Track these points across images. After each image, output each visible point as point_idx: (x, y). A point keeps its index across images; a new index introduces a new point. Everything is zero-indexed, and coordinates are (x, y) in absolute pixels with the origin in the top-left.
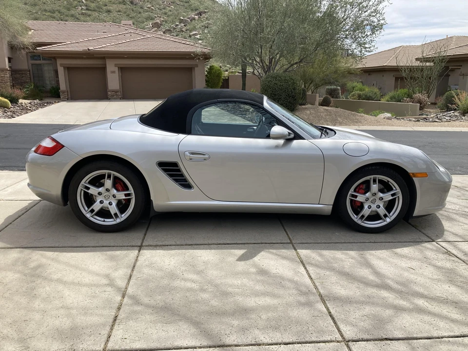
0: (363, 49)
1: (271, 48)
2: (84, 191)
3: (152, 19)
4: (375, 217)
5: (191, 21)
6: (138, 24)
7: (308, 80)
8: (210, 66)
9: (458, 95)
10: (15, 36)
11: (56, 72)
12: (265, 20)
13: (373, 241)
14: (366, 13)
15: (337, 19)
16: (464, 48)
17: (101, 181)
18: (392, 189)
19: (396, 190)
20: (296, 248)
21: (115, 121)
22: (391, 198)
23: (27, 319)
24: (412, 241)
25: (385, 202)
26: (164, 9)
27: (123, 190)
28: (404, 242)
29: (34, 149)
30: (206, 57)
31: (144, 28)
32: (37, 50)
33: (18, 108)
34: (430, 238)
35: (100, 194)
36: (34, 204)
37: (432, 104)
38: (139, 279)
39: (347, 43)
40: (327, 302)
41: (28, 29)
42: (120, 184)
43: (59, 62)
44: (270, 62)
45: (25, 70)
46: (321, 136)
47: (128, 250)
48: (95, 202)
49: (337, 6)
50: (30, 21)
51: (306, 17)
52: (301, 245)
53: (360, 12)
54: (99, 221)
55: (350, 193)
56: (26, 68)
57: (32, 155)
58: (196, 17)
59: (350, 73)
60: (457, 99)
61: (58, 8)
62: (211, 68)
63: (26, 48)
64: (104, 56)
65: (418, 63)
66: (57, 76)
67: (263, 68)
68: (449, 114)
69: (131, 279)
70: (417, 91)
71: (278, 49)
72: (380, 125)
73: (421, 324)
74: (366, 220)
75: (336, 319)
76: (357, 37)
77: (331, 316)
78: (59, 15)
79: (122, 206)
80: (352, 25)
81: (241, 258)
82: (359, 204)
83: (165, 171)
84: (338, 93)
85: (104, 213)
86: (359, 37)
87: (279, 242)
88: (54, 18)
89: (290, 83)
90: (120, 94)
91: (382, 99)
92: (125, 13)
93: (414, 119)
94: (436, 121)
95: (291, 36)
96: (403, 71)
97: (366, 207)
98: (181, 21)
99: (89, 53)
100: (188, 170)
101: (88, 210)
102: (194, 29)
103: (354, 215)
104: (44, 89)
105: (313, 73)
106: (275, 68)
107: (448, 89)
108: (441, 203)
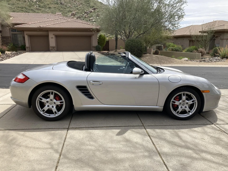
0: (174, 27)
1: (130, 26)
2: (40, 101)
3: (71, 12)
4: (184, 112)
5: (90, 12)
6: (64, 14)
7: (148, 42)
8: (100, 35)
9: (219, 49)
10: (3, 20)
11: (24, 38)
12: (127, 13)
13: (184, 124)
14: (175, 10)
15: (162, 12)
16: (222, 26)
17: (48, 95)
18: (192, 99)
19: (195, 99)
20: (146, 128)
21: (55, 65)
22: (192, 103)
23: (11, 168)
24: (202, 124)
25: (189, 105)
26: (77, 7)
27: (59, 100)
28: (199, 125)
29: (14, 79)
30: (98, 31)
31: (67, 16)
32: (14, 27)
33: (5, 56)
34: (211, 122)
35: (47, 102)
36: (14, 106)
37: (207, 53)
38: (68, 146)
39: (167, 24)
40: (162, 157)
41: (10, 17)
42: (58, 97)
43: (25, 33)
44: (129, 33)
45: (8, 37)
46: (157, 72)
47: (62, 130)
48: (45, 106)
49: (162, 6)
50: (11, 13)
51: (146, 12)
52: (148, 127)
53: (173, 9)
54: (47, 115)
55: (172, 100)
56: (9, 35)
57: (13, 82)
58: (92, 10)
59: (168, 38)
60: (219, 51)
61: (25, 6)
62: (100, 36)
63: (9, 26)
64: (48, 30)
65: (200, 34)
66: (25, 40)
67: (126, 36)
68: (215, 58)
69: (64, 146)
70: (200, 47)
71: (133, 27)
72: (183, 64)
73: (210, 168)
74: (180, 114)
75: (168, 166)
76: (171, 21)
77: (165, 164)
78: (25, 9)
79: (59, 108)
80: (169, 15)
81: (119, 134)
82: (176, 106)
83: (80, 90)
84: (162, 48)
85: (50, 111)
86: (172, 21)
87: (137, 125)
88: (23, 11)
89: (139, 43)
90: (55, 48)
91: (183, 51)
92: (58, 8)
93: (199, 61)
94: (209, 62)
95: (140, 21)
96: (193, 38)
97: (180, 107)
98: (85, 13)
99: (40, 29)
100: (92, 90)
101: (41, 110)
102: (92, 16)
103: (174, 111)
104: (18, 46)
105: (150, 38)
106: (132, 36)
107: (215, 46)
108: (216, 105)
